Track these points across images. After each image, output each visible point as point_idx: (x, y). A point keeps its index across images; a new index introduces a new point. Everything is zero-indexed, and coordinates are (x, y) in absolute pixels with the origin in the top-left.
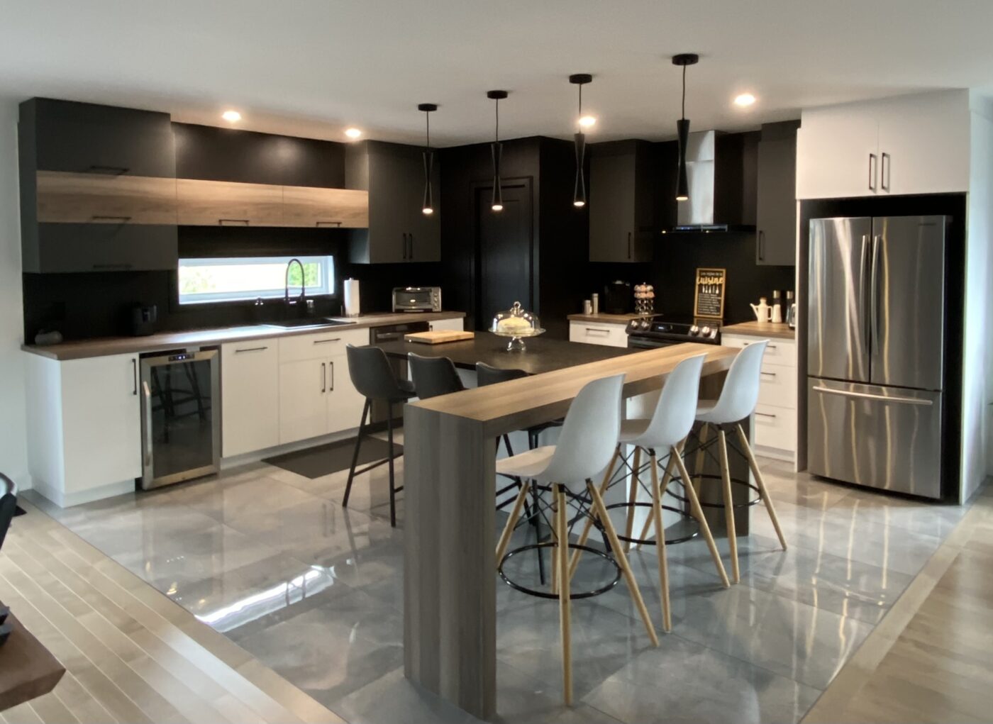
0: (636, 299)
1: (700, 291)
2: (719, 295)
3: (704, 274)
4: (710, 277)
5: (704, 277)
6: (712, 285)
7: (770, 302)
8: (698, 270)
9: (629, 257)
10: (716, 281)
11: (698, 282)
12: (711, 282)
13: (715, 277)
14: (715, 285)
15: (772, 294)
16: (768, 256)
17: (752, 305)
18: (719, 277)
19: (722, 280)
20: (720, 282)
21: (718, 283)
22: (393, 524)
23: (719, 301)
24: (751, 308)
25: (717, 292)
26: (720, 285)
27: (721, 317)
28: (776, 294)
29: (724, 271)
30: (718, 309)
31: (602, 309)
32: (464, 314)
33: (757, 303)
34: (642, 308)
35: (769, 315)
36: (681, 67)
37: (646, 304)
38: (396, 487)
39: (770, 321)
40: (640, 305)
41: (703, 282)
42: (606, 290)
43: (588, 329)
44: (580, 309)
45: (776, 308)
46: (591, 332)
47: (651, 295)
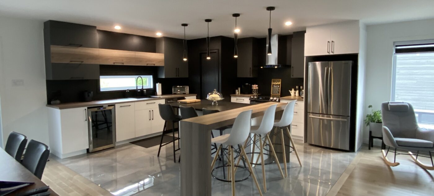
0: (252, 89)
1: (273, 86)
2: (279, 88)
3: (274, 81)
4: (276, 82)
5: (274, 82)
6: (277, 85)
7: (295, 90)
8: (272, 80)
9: (250, 76)
10: (278, 83)
11: (272, 84)
12: (276, 84)
13: (278, 82)
14: (278, 84)
15: (296, 87)
16: (295, 74)
17: (289, 91)
18: (279, 82)
19: (280, 83)
20: (279, 83)
21: (279, 84)
22: (175, 162)
23: (279, 90)
24: (289, 92)
25: (278, 87)
26: (279, 85)
27: (280, 94)
28: (297, 87)
29: (281, 80)
30: (279, 92)
31: (242, 93)
32: (196, 95)
33: (291, 90)
34: (254, 92)
35: (295, 94)
36: (269, 11)
37: (256, 91)
38: (176, 149)
39: (295, 96)
40: (253, 91)
41: (274, 83)
42: (243, 86)
43: (237, 99)
44: (234, 93)
45: (297, 92)
46: (238, 100)
47: (257, 88)
